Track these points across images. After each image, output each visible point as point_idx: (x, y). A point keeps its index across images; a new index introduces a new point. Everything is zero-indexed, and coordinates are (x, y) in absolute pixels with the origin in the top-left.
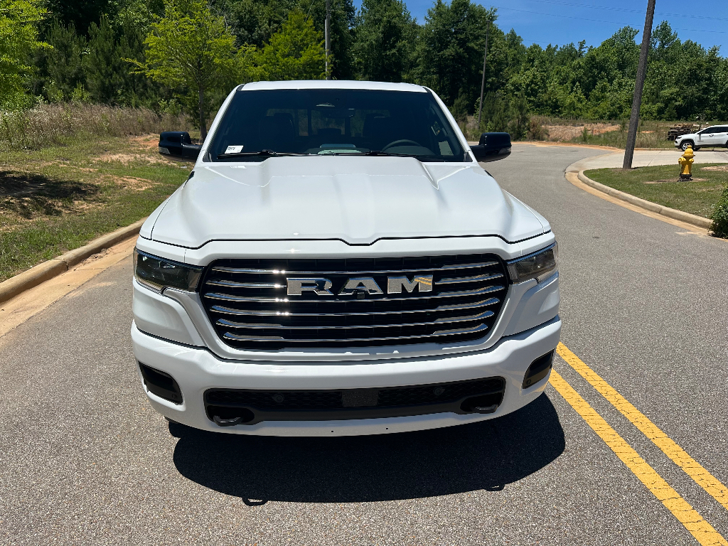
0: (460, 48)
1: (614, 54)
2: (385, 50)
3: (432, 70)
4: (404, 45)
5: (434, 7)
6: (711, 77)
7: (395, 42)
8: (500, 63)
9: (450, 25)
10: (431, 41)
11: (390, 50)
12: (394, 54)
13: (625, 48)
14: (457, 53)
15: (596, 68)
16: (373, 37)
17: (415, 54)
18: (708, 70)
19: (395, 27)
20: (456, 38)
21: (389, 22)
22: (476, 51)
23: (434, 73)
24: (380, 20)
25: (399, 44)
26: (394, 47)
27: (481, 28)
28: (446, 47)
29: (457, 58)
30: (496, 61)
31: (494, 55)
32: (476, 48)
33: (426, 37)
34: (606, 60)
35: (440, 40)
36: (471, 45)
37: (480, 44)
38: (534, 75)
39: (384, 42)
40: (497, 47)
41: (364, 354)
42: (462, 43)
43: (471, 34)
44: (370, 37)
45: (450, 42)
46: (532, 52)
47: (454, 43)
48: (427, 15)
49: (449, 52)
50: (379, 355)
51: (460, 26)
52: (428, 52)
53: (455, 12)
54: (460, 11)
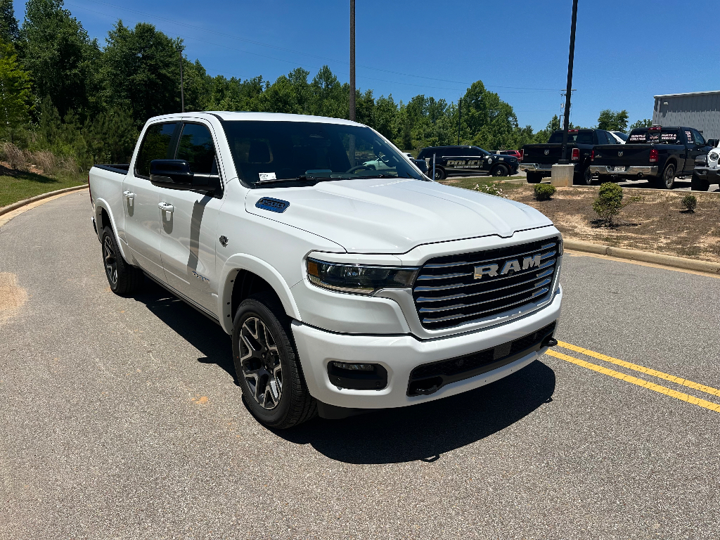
0: (153, 74)
1: (292, 90)
2: (65, 69)
3: (123, 94)
4: (88, 66)
5: (115, 30)
6: (370, 115)
7: (75, 62)
8: (194, 92)
9: (136, 50)
10: (116, 65)
11: (70, 69)
12: (75, 74)
13: (301, 86)
14: (149, 79)
15: (281, 101)
16: (46, 55)
17: (100, 76)
18: (368, 109)
19: (73, 45)
20: (146, 64)
21: (65, 39)
22: (168, 78)
23: (126, 97)
24: (52, 37)
25: (80, 64)
26: (76, 67)
27: (170, 57)
28: (135, 72)
29: (150, 84)
30: (190, 90)
31: (187, 83)
32: (169, 75)
33: (111, 60)
34: (287, 95)
35: (127, 64)
36: (163, 71)
37: (172, 72)
38: (229, 105)
39: (62, 61)
40: (189, 76)
41: (505, 318)
42: (153, 69)
43: (161, 61)
44: (43, 54)
45: (139, 67)
46: (220, 83)
47: (145, 68)
48: (108, 38)
49: (140, 77)
50: (514, 316)
51: (149, 52)
52: (116, 75)
53: (140, 37)
54: (147, 37)
